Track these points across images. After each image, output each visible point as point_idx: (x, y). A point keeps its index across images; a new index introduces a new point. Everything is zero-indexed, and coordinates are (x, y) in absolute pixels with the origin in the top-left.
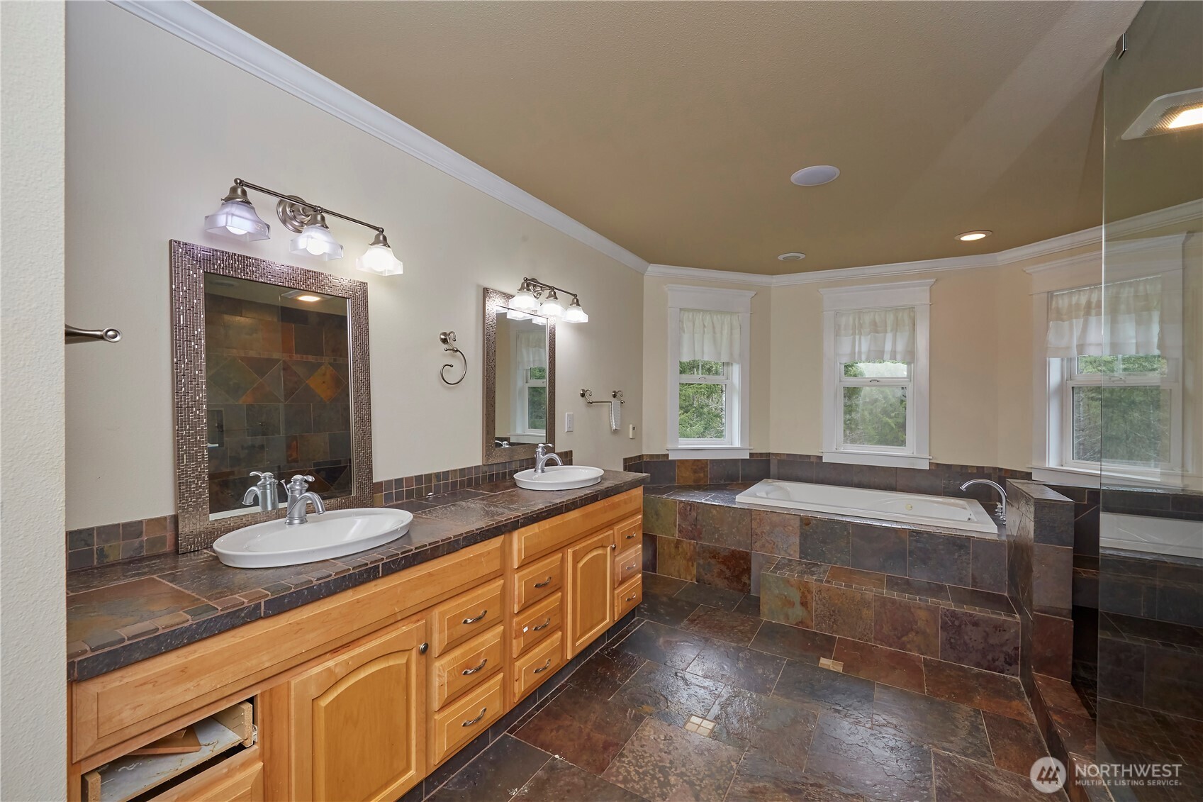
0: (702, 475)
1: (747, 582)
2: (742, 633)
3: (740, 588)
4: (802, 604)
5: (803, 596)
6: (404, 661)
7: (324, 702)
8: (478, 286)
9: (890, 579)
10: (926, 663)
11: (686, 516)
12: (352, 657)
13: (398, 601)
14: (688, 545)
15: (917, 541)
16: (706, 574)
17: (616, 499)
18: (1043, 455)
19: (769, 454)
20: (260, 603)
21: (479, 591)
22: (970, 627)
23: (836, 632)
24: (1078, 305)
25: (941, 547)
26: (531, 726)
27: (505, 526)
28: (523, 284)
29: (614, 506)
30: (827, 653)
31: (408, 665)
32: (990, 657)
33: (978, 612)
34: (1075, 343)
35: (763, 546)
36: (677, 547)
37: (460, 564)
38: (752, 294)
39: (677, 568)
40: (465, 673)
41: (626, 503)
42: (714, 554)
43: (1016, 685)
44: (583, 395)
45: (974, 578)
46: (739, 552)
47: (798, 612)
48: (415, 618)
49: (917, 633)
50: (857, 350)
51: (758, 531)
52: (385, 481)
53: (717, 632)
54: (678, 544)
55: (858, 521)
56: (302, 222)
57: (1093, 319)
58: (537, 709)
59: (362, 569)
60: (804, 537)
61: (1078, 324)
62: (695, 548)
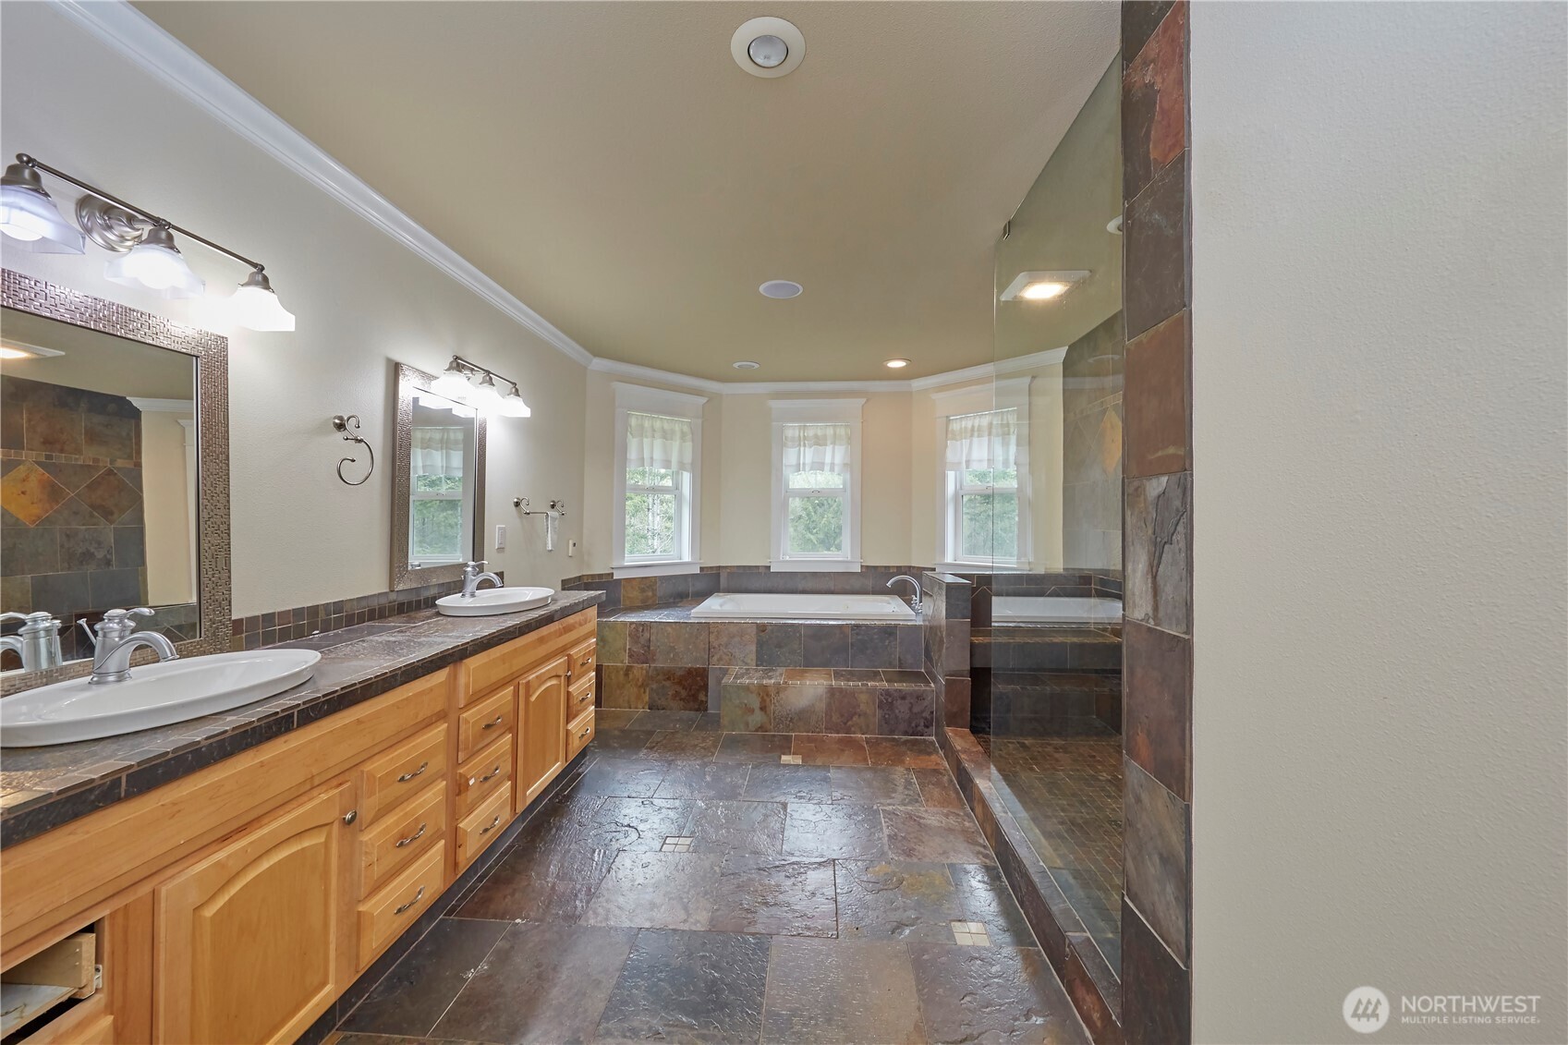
0: (650, 594)
1: (704, 699)
2: (705, 749)
3: (697, 707)
4: (761, 709)
5: (763, 701)
6: (323, 840)
7: (209, 912)
8: (389, 360)
9: (835, 672)
10: (867, 741)
11: (638, 638)
12: (251, 843)
13: (316, 760)
14: (639, 670)
15: (857, 634)
16: (660, 699)
17: (571, 620)
18: (943, 553)
19: (719, 568)
20: (120, 778)
21: (419, 740)
22: (899, 701)
23: (793, 730)
24: (966, 428)
25: (876, 637)
26: (476, 900)
27: (451, 655)
28: (451, 363)
29: (568, 629)
30: (787, 750)
31: (326, 845)
32: (913, 725)
33: (903, 686)
34: (964, 459)
35: (720, 659)
36: (626, 675)
37: (397, 706)
38: (704, 400)
39: (626, 698)
40: (401, 844)
41: (581, 625)
42: (669, 675)
43: (932, 743)
44: (517, 504)
45: (900, 660)
46: (696, 669)
47: (758, 717)
48: (335, 782)
49: (859, 715)
50: (801, 462)
51: (715, 644)
52: (246, 618)
53: (680, 754)
54: (628, 670)
55: (808, 622)
56: (122, 237)
57: (975, 440)
58: (480, 879)
59: (272, 719)
60: (760, 644)
61: (965, 442)
62: (647, 672)
